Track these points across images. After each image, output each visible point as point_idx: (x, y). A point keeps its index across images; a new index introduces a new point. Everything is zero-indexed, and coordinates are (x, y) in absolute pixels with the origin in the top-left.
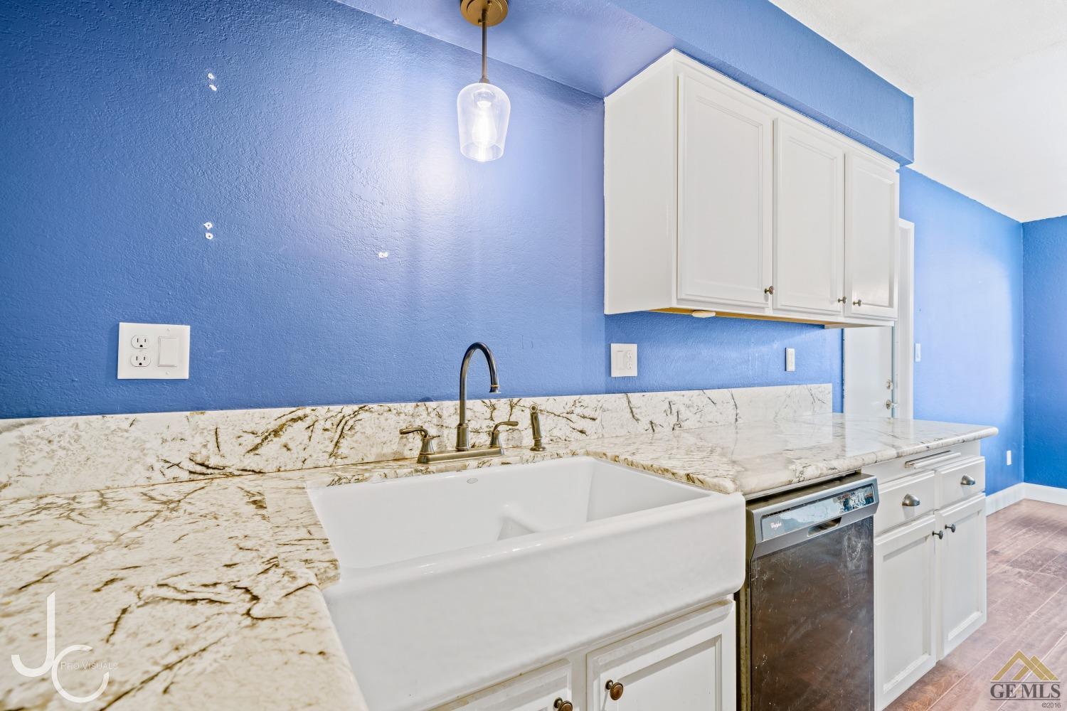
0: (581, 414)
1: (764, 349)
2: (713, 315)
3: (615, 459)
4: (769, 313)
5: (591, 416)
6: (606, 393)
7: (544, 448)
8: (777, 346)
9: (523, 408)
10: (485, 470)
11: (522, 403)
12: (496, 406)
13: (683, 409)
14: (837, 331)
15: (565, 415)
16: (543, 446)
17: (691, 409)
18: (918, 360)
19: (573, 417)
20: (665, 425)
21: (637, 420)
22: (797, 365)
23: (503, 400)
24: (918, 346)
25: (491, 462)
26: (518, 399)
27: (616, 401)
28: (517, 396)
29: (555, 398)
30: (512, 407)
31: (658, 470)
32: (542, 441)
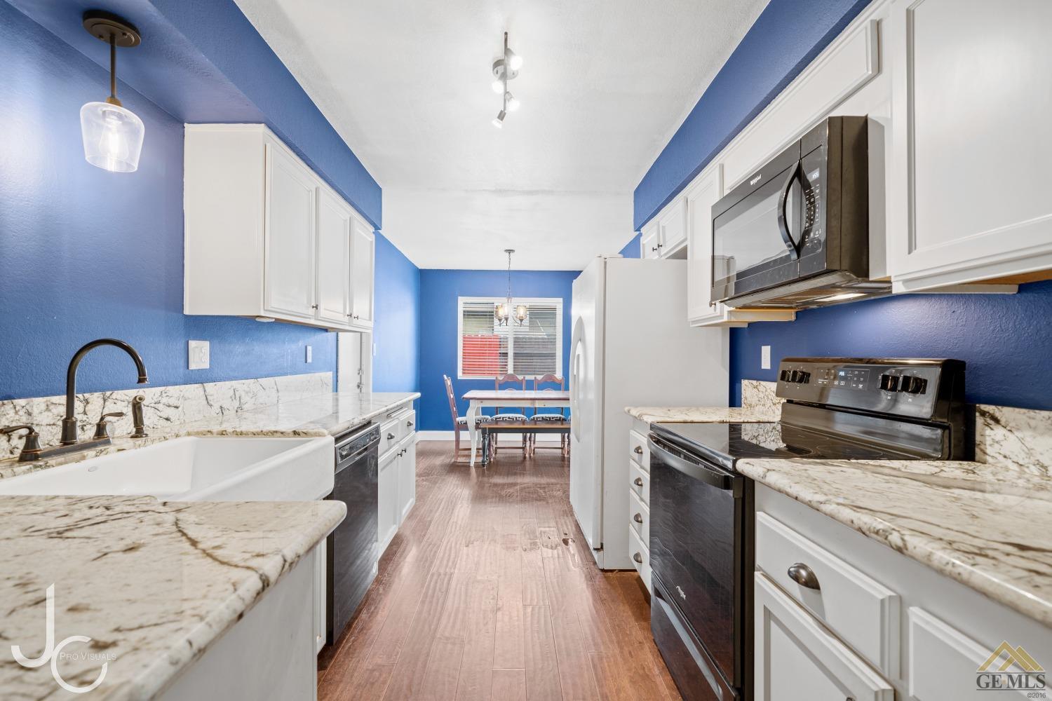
0: (166, 403)
1: (294, 347)
2: (273, 320)
3: (222, 433)
4: (312, 322)
5: (175, 405)
6: (185, 383)
7: (147, 435)
8: (301, 344)
9: (116, 401)
10: (102, 458)
11: (114, 396)
12: (89, 401)
13: (243, 394)
14: (334, 334)
15: (153, 405)
16: (145, 432)
17: (249, 394)
18: (374, 354)
19: (160, 406)
20: (230, 408)
21: (211, 406)
22: (313, 360)
23: (96, 394)
24: (375, 345)
25: (109, 450)
26: (111, 392)
27: (193, 390)
28: (109, 390)
29: (145, 389)
30: (105, 400)
31: (267, 433)
32: (144, 429)
